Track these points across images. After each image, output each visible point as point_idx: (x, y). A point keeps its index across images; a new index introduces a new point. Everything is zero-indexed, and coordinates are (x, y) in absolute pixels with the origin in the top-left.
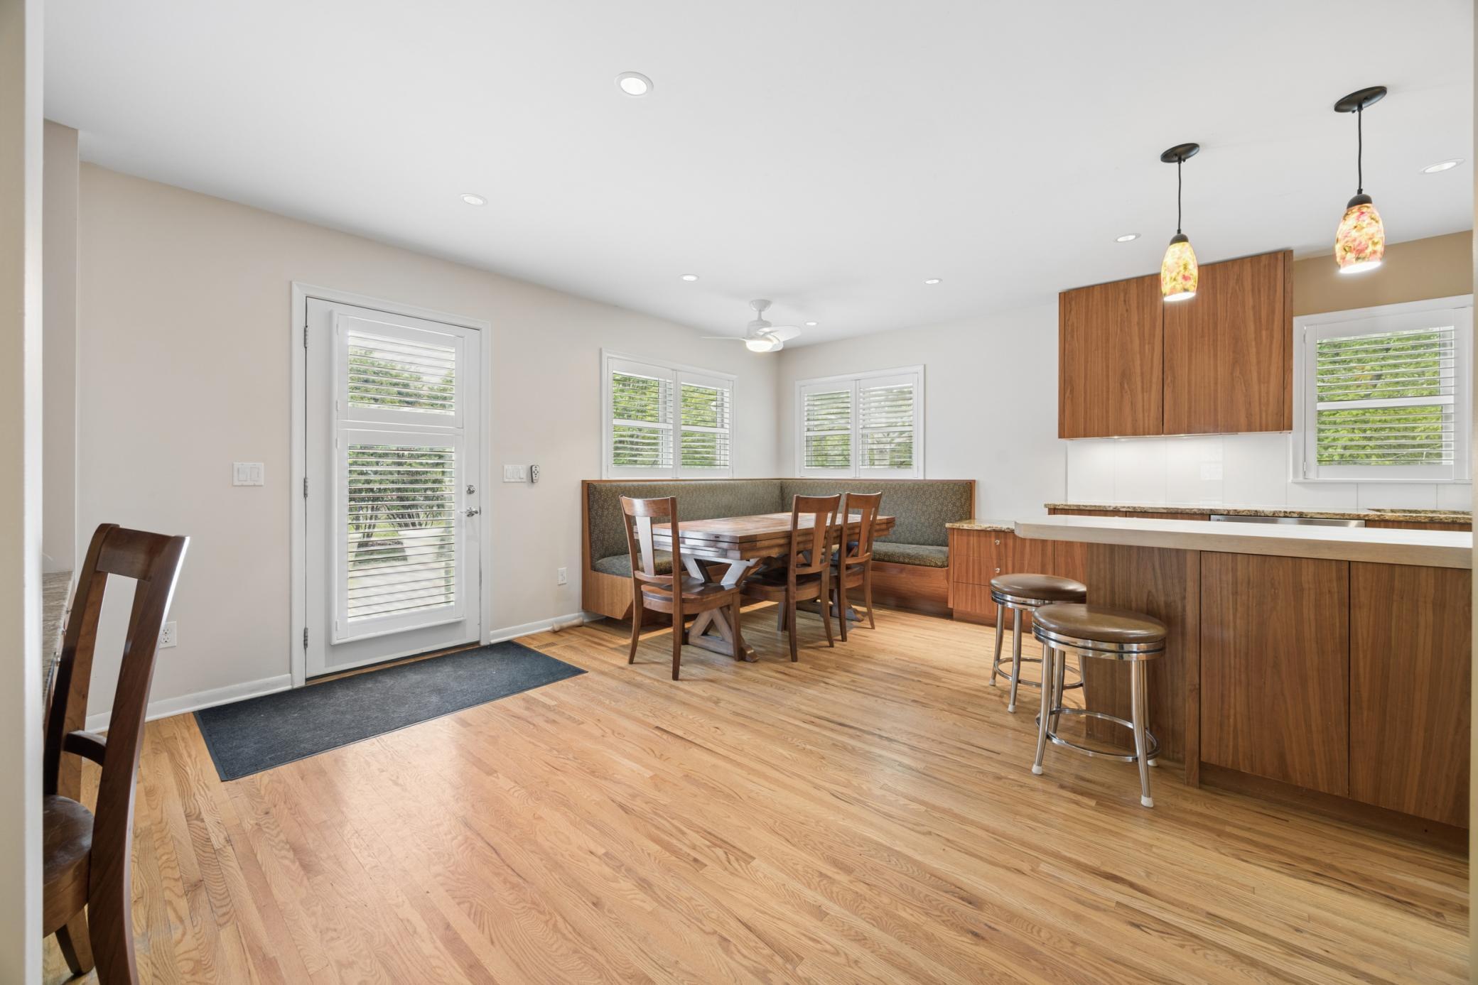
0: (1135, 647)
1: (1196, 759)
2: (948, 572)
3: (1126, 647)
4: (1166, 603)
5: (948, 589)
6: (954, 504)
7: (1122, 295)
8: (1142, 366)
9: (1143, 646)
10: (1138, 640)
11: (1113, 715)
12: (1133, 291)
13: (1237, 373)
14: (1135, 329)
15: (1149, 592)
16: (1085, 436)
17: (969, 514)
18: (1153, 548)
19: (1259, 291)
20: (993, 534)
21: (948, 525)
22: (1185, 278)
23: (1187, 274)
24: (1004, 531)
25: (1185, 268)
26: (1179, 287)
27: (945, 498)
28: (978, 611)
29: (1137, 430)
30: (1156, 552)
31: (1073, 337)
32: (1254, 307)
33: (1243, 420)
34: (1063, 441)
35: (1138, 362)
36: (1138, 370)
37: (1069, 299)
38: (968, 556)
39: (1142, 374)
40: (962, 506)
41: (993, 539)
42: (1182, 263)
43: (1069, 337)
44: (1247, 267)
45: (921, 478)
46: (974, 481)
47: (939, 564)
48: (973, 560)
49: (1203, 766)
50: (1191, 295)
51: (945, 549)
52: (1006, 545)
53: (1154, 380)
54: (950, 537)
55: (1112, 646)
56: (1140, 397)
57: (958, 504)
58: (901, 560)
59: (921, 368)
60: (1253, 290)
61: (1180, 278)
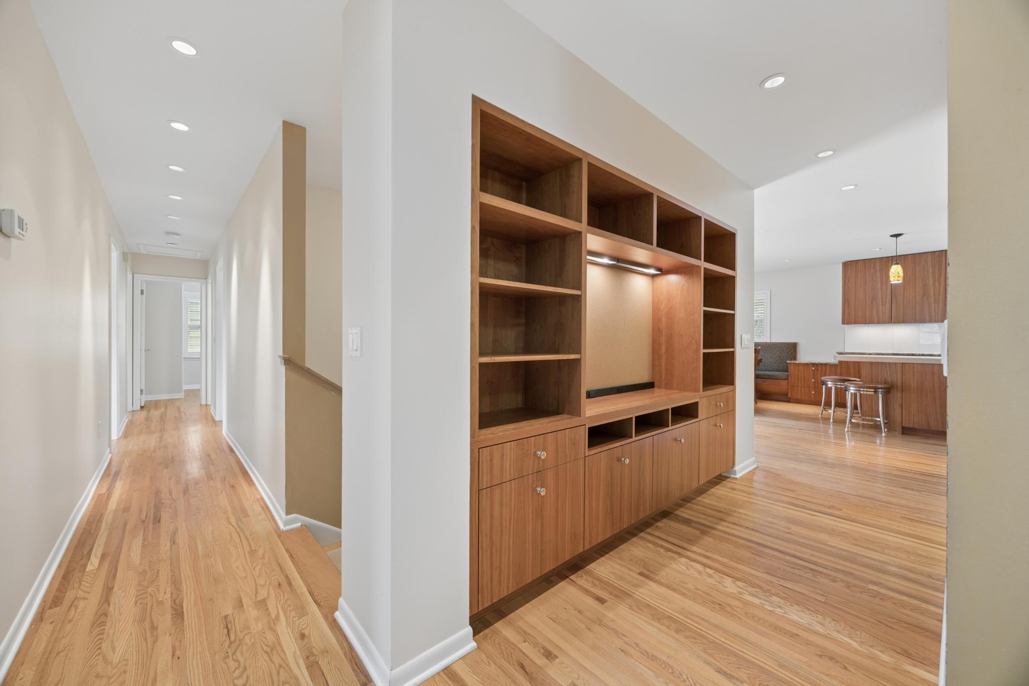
0: (880, 390)
1: (901, 425)
2: (788, 382)
3: (877, 390)
4: (891, 381)
5: (788, 389)
6: (788, 353)
7: (872, 265)
8: (882, 294)
9: (883, 390)
10: (881, 388)
11: (872, 417)
12: (878, 263)
13: (925, 299)
14: (879, 279)
15: (885, 378)
16: (855, 323)
17: (795, 358)
18: (886, 363)
19: (935, 266)
20: (811, 365)
21: (788, 362)
22: (898, 277)
23: (899, 275)
24: (816, 364)
25: (898, 273)
26: (896, 279)
27: (783, 351)
28: (803, 398)
29: (879, 321)
30: (888, 364)
31: (849, 281)
32: (932, 273)
33: (927, 318)
34: (843, 325)
35: (880, 293)
36: (880, 296)
37: (848, 266)
38: (798, 375)
39: (882, 298)
40: (791, 354)
41: (811, 367)
42: (897, 272)
43: (847, 282)
44: (930, 256)
45: (768, 341)
46: (797, 343)
47: (784, 378)
48: (801, 377)
49: (903, 428)
50: (901, 282)
51: (787, 373)
52: (817, 370)
53: (888, 301)
54: (789, 367)
55: (873, 390)
56: (881, 307)
57: (790, 353)
58: (764, 377)
59: (769, 292)
60: (932, 265)
61: (896, 277)
